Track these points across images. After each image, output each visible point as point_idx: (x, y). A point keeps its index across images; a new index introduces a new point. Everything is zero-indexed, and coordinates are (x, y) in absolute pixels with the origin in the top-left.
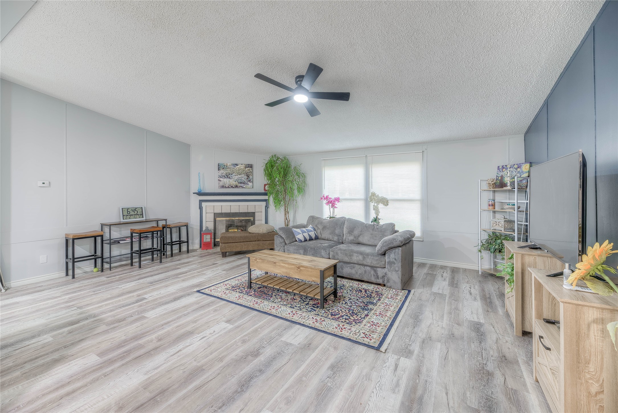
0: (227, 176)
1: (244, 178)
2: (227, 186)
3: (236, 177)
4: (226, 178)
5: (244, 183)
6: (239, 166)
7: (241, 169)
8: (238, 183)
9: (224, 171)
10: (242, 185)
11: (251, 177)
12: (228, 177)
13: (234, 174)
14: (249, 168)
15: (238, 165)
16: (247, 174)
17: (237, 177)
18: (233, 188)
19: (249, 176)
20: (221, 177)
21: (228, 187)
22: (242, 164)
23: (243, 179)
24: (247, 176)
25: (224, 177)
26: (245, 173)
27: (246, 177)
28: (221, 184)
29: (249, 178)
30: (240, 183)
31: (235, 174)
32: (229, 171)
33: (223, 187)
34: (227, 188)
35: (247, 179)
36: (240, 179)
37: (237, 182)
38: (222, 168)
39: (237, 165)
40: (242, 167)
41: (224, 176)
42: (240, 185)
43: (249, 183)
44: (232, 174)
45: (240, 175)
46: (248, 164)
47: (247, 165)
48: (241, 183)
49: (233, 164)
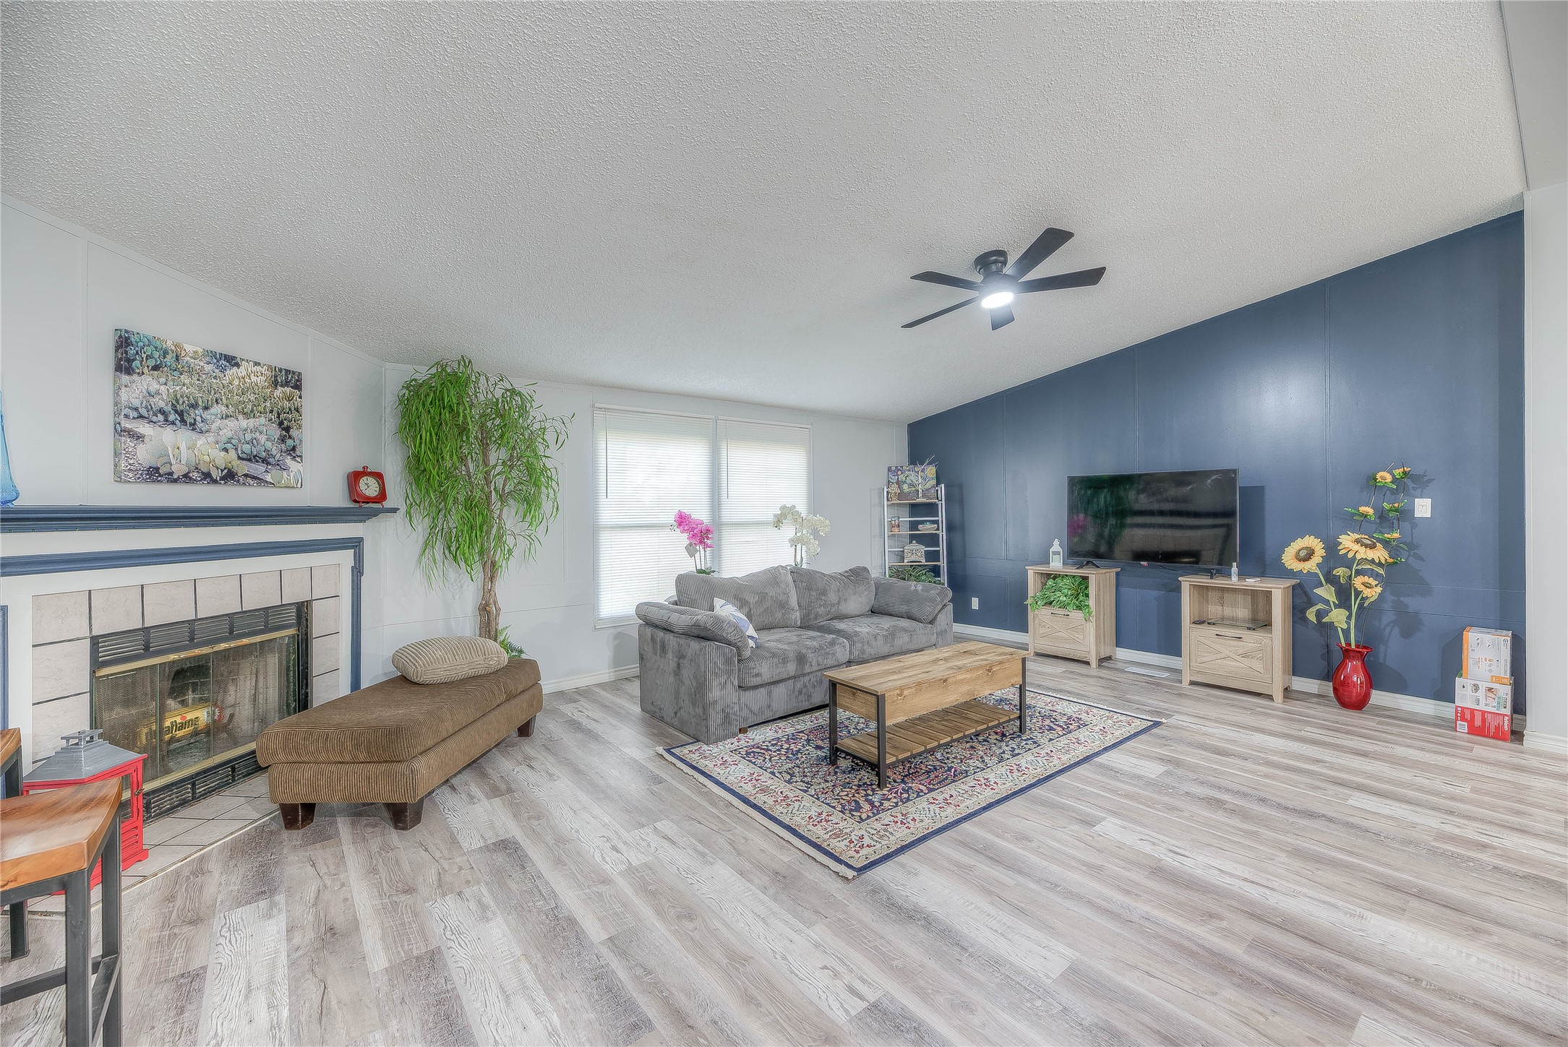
0: (181, 414)
1: (265, 434)
2: (178, 470)
3: (230, 428)
4: (173, 423)
5: (264, 461)
6: (242, 371)
7: (251, 388)
8: (239, 458)
9: (162, 380)
10: (258, 469)
11: (293, 432)
12: (183, 421)
13: (218, 409)
14: (288, 390)
15: (237, 365)
16: (279, 417)
17: (231, 423)
18: (215, 482)
19: (287, 429)
20: (141, 417)
21: (187, 478)
22: (256, 364)
23: (263, 439)
24: (281, 424)
25: (161, 417)
26: (271, 412)
27: (276, 432)
28: (144, 455)
29: (290, 437)
30: (250, 460)
31: (224, 408)
32: (187, 387)
33: (154, 474)
34: (175, 481)
35: (283, 440)
36: (248, 437)
37: (233, 454)
38: (151, 363)
39: (232, 361)
40: (260, 379)
41: (162, 411)
42: (243, 467)
43: (289, 461)
44: (206, 408)
45: (247, 415)
46: (287, 372)
47: (280, 370)
48: (251, 458)
49: (214, 355)
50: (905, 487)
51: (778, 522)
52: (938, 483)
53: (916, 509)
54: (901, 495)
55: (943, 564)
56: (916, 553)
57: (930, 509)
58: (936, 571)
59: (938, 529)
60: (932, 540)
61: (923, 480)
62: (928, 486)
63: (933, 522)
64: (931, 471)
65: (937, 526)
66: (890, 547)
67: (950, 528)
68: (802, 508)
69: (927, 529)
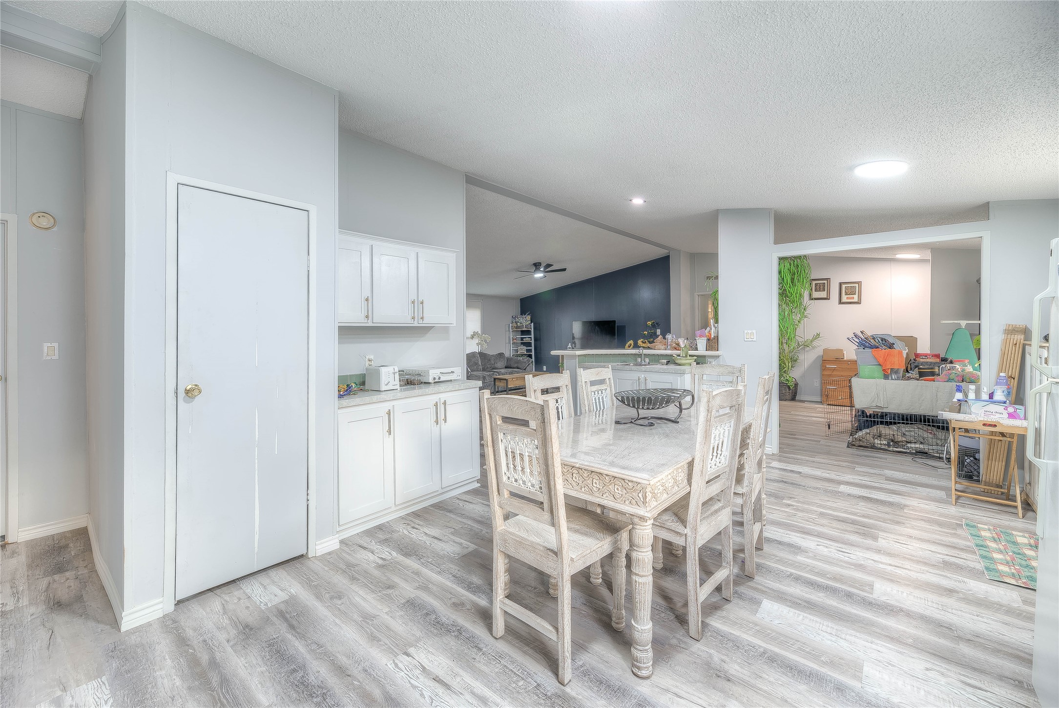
50: (519, 324)
51: (472, 337)
52: (531, 323)
53: (523, 332)
54: (517, 327)
55: (533, 353)
56: (523, 350)
57: (528, 332)
58: (530, 356)
59: (531, 340)
60: (529, 344)
61: (525, 321)
62: (527, 323)
63: (529, 338)
64: (529, 318)
65: (530, 339)
66: (513, 348)
67: (536, 340)
68: (480, 332)
69: (526, 340)
